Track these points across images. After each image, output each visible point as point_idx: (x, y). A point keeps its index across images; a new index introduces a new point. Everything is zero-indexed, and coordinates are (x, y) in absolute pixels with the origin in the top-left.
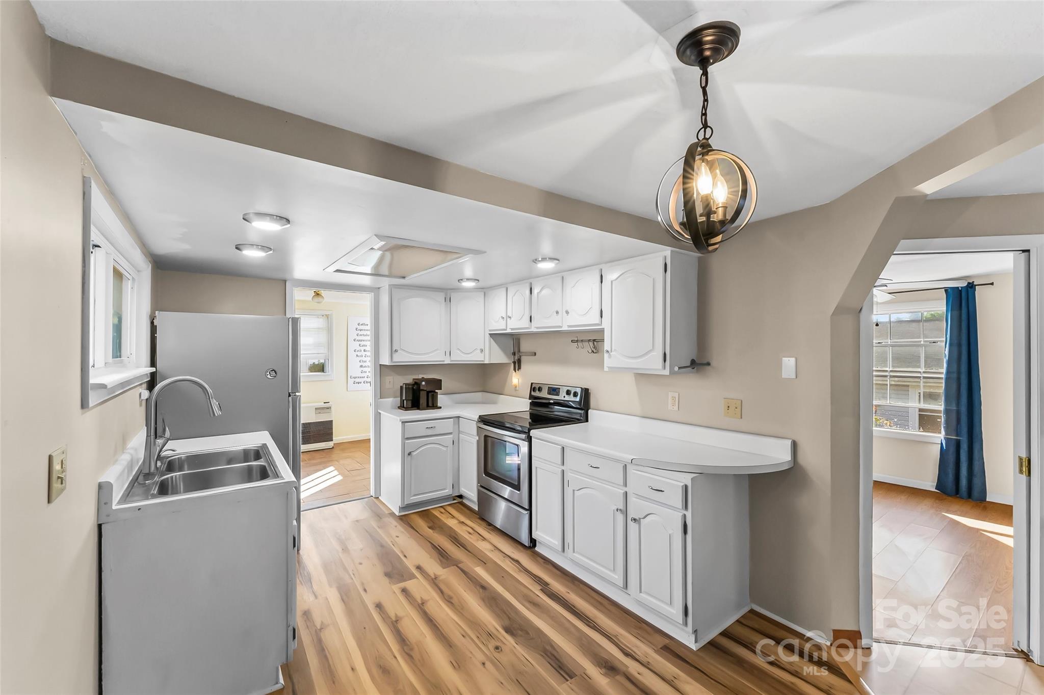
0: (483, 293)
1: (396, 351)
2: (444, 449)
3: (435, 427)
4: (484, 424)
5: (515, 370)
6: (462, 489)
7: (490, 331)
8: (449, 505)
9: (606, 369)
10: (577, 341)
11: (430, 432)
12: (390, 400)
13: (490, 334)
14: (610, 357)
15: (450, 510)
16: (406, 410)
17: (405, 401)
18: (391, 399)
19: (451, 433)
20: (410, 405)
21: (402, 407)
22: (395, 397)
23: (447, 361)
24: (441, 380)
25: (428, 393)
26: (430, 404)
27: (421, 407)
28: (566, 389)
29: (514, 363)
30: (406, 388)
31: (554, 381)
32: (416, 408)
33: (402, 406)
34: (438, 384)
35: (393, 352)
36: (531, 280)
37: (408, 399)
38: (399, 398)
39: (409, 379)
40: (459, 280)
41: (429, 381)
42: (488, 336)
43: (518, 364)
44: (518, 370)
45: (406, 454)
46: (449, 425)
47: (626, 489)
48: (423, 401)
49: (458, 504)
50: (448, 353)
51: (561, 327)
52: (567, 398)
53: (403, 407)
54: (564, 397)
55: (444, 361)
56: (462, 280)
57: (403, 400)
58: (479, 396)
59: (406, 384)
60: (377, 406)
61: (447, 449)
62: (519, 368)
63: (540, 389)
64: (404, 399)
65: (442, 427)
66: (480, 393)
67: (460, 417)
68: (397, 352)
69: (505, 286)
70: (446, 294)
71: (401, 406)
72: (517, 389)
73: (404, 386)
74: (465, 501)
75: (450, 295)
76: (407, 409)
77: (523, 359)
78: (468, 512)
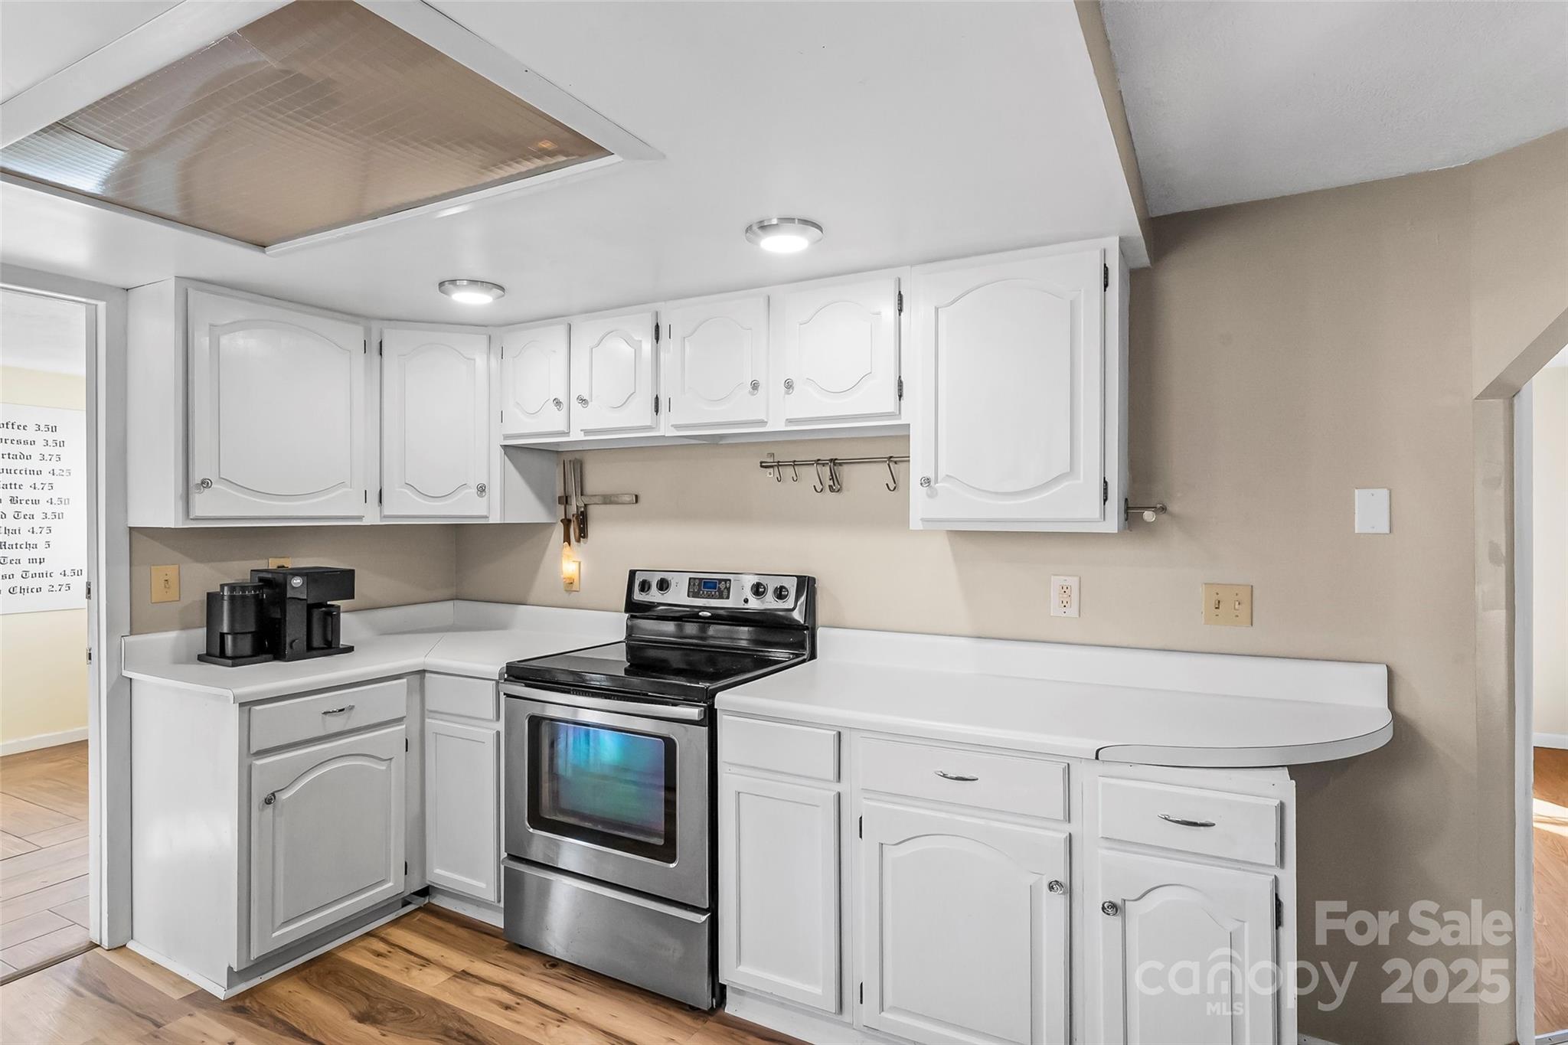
0: (485, 338)
1: (205, 484)
2: (382, 767)
3: (352, 708)
4: (527, 685)
5: (567, 539)
6: (438, 871)
7: (506, 437)
8: (395, 923)
9: (915, 523)
10: (779, 465)
11: (336, 724)
12: (169, 638)
13: (505, 447)
14: (932, 495)
15: (400, 936)
16: (233, 666)
17: (229, 639)
18: (173, 635)
19: (399, 721)
20: (246, 645)
21: (215, 653)
22: (183, 629)
23: (372, 517)
24: (353, 571)
25: (310, 608)
26: (317, 641)
27: (288, 651)
28: (750, 581)
29: (567, 522)
30: (232, 598)
31: (710, 565)
32: (271, 656)
33: (217, 651)
34: (343, 582)
35: (189, 487)
36: (659, 306)
37: (238, 628)
38: (202, 632)
39: (240, 570)
40: (441, 284)
41: (313, 576)
42: (498, 453)
43: (578, 526)
44: (578, 541)
45: (257, 800)
46: (395, 698)
47: (1068, 828)
48: (295, 631)
49: (420, 915)
50: (373, 497)
51: (763, 423)
52: (754, 604)
53: (222, 654)
54: (746, 601)
55: (360, 518)
56: (453, 282)
57: (222, 635)
58: (446, 610)
59: (232, 587)
60: (118, 659)
61: (389, 767)
62: (583, 534)
63: (663, 585)
64: (225, 629)
65: (373, 704)
66: (451, 603)
67: (424, 671)
68: (208, 486)
69: (564, 319)
70: (368, 331)
71: (208, 654)
72: (575, 587)
73: (226, 592)
74: (441, 902)
75: (381, 334)
76: (237, 660)
77: (594, 512)
78: (463, 933)
